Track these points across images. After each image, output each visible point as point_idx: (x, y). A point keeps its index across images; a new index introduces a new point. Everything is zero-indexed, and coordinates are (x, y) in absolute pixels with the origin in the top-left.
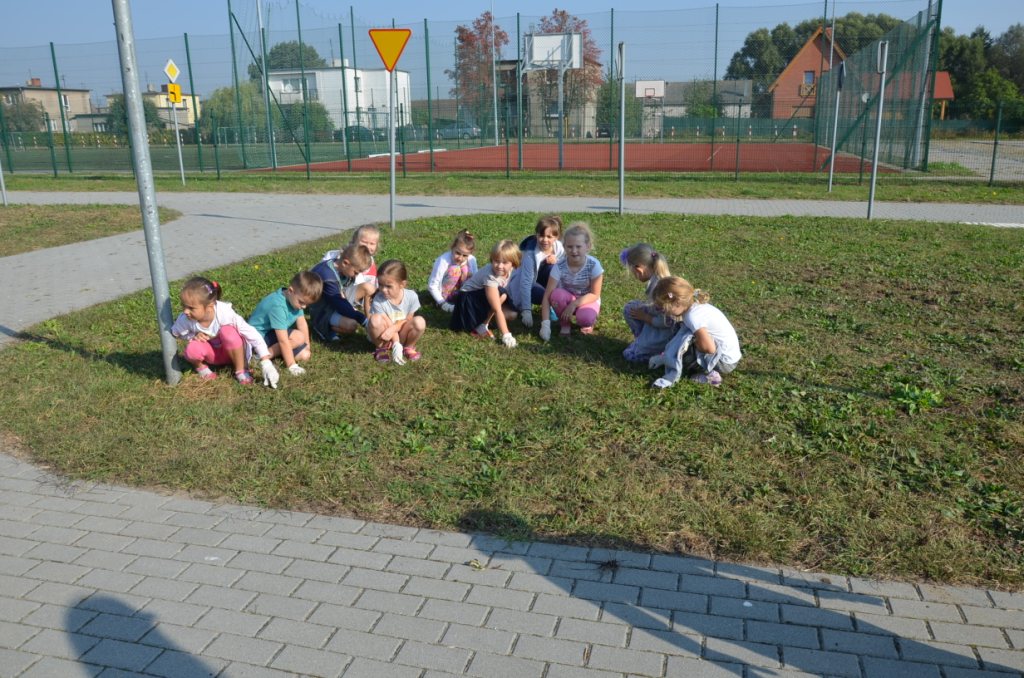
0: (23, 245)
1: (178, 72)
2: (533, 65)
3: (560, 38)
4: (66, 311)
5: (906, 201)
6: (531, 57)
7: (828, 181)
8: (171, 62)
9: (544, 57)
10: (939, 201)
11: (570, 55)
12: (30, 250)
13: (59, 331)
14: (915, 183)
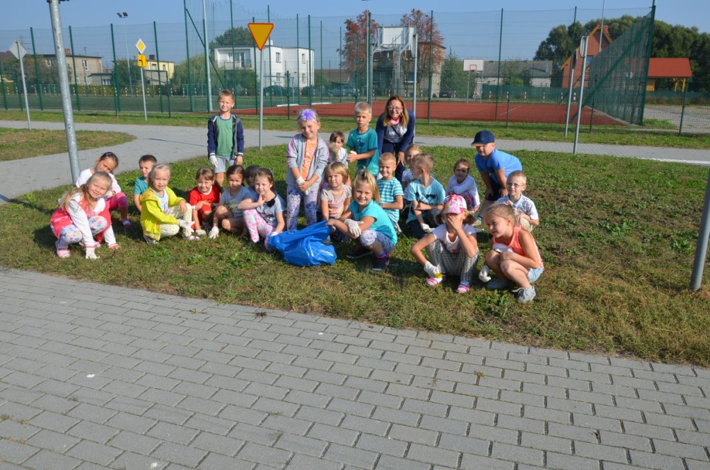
0: (31, 153)
1: (145, 47)
2: (382, 47)
3: (402, 29)
4: (40, 189)
5: (615, 144)
6: (381, 42)
7: (565, 129)
8: (140, 40)
9: (390, 42)
10: (638, 145)
11: (407, 41)
12: (36, 156)
13: (32, 199)
14: (628, 132)
